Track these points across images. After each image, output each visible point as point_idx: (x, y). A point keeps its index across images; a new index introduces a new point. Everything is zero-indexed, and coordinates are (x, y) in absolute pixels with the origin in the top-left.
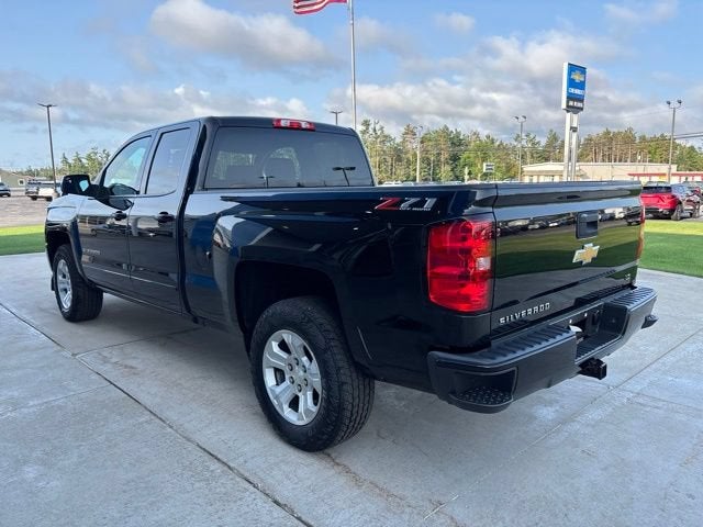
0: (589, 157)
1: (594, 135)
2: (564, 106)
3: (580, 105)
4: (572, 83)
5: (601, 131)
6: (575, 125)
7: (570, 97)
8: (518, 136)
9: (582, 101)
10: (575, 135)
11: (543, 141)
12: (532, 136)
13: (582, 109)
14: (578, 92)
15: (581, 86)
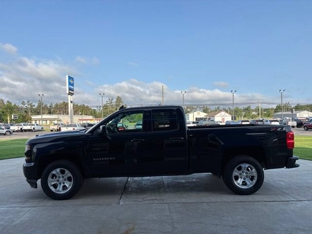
0: (57, 113)
1: (59, 103)
2: (68, 92)
3: (73, 92)
4: (70, 84)
5: (62, 102)
6: (72, 100)
7: (70, 89)
8: (24, 102)
9: (73, 91)
10: (72, 104)
11: (36, 105)
12: (30, 102)
13: (73, 94)
14: (72, 87)
15: (72, 85)
